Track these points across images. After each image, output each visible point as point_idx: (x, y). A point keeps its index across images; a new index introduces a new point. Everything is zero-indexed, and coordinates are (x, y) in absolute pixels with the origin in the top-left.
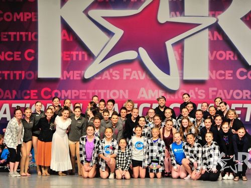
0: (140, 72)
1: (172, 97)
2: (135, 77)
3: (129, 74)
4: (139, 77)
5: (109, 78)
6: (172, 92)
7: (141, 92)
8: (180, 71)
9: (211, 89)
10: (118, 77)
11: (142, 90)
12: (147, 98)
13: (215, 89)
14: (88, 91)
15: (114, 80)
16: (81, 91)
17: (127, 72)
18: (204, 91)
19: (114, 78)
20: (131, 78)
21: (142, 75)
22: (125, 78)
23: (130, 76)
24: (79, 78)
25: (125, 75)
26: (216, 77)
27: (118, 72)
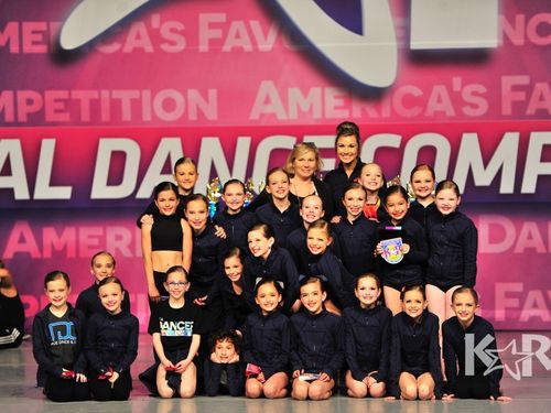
0: (256, 25)
1: (372, 113)
2: (238, 43)
3: (217, 34)
4: (254, 42)
5: (149, 48)
6: (372, 95)
7: (261, 96)
8: (400, 21)
9: (508, 82)
10: (181, 45)
11: (267, 88)
12: (284, 116)
13: (524, 80)
14: (76, 94)
15: (165, 53)
16: (50, 95)
17: (212, 26)
18: (482, 89)
19: (165, 47)
20: (227, 48)
21: (266, 36)
22: (204, 47)
23: (222, 41)
24: (42, 49)
25: (206, 35)
26: (526, 37)
27: (180, 26)
